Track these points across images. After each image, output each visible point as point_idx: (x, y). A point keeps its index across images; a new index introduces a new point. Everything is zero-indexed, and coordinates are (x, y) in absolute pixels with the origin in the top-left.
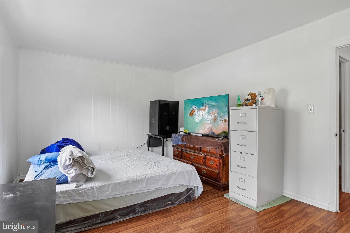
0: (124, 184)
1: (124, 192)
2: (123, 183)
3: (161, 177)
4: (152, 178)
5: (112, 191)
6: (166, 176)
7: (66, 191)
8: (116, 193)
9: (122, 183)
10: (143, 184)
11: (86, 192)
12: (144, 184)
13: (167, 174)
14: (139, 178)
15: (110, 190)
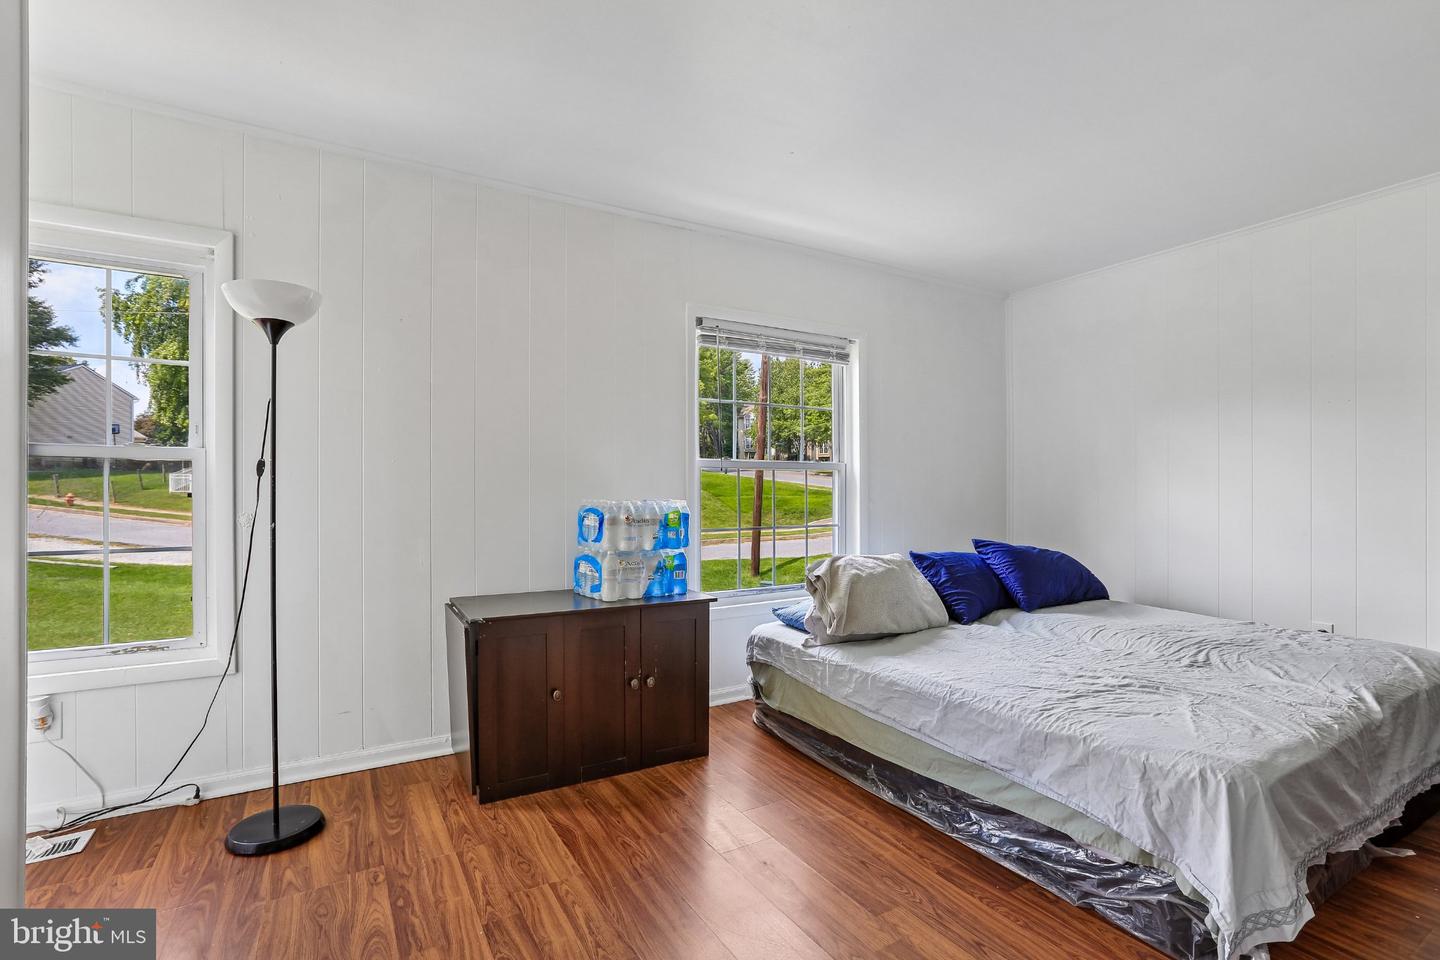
0: (883, 685)
1: (882, 712)
2: (882, 682)
3: (998, 725)
4: (966, 710)
5: (855, 692)
6: (1021, 731)
7: (790, 647)
8: (862, 701)
9: (881, 680)
10: (933, 716)
11: (812, 665)
12: (937, 715)
13: (1030, 725)
14: (925, 689)
15: (853, 686)
